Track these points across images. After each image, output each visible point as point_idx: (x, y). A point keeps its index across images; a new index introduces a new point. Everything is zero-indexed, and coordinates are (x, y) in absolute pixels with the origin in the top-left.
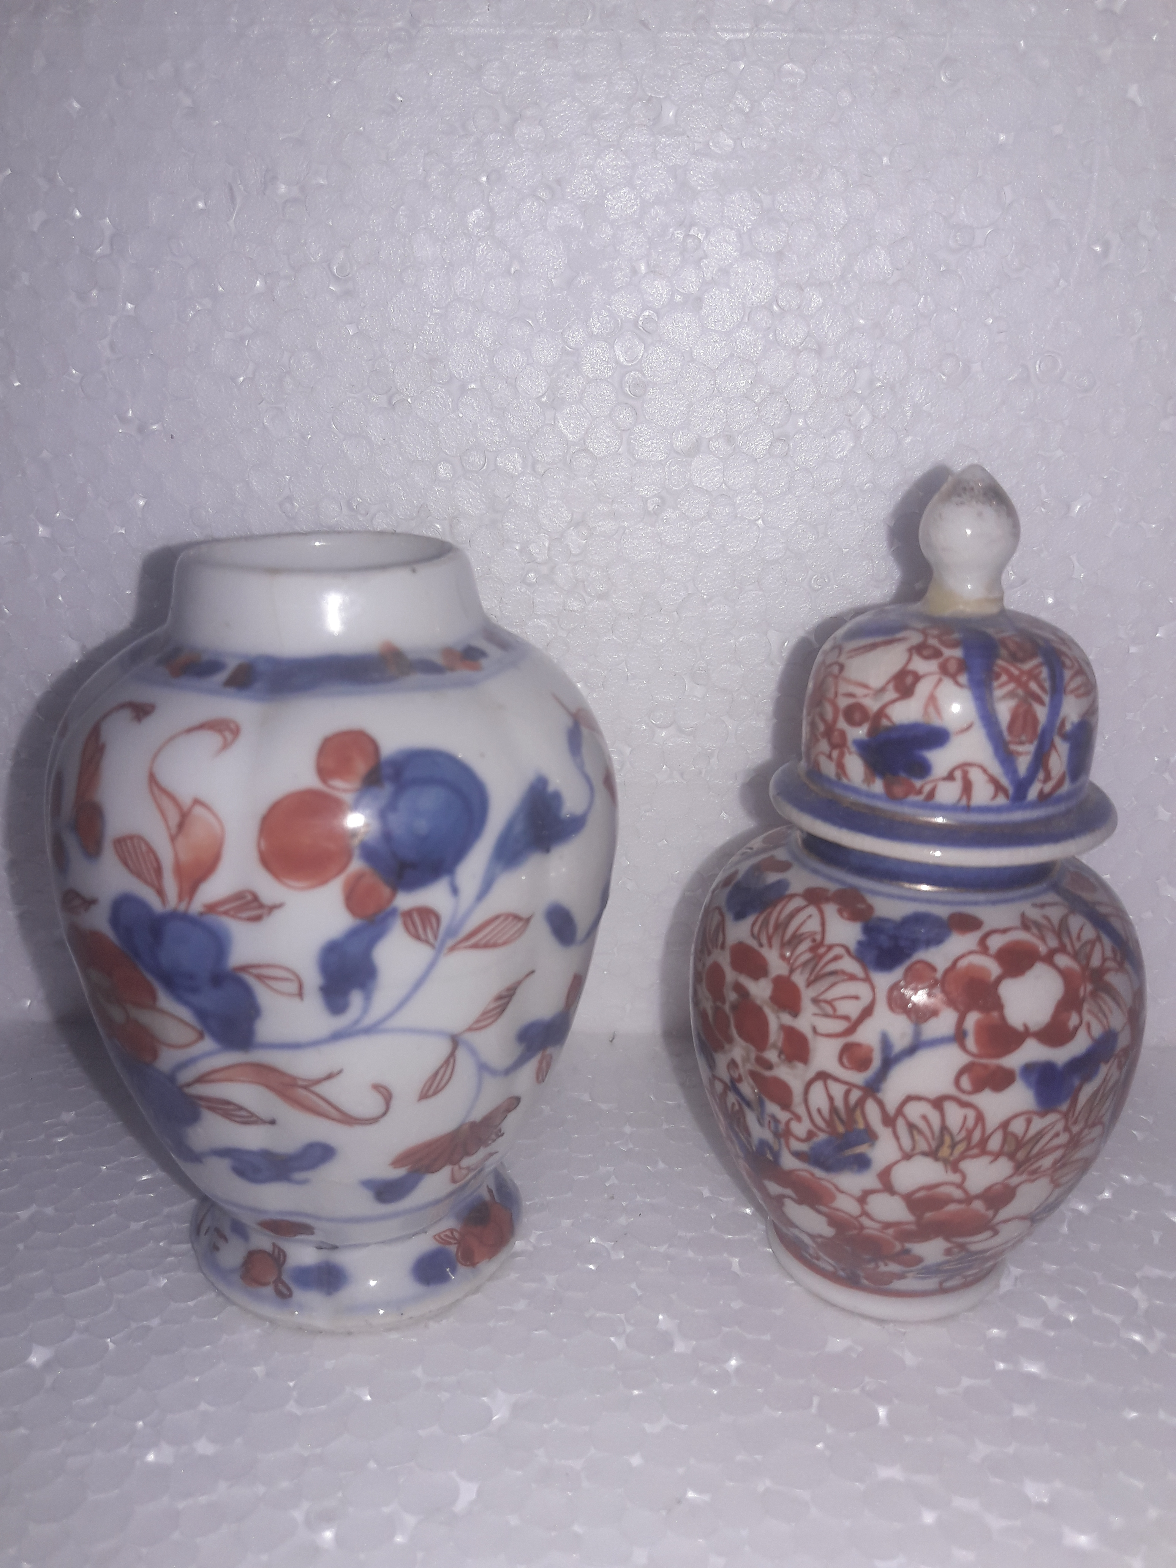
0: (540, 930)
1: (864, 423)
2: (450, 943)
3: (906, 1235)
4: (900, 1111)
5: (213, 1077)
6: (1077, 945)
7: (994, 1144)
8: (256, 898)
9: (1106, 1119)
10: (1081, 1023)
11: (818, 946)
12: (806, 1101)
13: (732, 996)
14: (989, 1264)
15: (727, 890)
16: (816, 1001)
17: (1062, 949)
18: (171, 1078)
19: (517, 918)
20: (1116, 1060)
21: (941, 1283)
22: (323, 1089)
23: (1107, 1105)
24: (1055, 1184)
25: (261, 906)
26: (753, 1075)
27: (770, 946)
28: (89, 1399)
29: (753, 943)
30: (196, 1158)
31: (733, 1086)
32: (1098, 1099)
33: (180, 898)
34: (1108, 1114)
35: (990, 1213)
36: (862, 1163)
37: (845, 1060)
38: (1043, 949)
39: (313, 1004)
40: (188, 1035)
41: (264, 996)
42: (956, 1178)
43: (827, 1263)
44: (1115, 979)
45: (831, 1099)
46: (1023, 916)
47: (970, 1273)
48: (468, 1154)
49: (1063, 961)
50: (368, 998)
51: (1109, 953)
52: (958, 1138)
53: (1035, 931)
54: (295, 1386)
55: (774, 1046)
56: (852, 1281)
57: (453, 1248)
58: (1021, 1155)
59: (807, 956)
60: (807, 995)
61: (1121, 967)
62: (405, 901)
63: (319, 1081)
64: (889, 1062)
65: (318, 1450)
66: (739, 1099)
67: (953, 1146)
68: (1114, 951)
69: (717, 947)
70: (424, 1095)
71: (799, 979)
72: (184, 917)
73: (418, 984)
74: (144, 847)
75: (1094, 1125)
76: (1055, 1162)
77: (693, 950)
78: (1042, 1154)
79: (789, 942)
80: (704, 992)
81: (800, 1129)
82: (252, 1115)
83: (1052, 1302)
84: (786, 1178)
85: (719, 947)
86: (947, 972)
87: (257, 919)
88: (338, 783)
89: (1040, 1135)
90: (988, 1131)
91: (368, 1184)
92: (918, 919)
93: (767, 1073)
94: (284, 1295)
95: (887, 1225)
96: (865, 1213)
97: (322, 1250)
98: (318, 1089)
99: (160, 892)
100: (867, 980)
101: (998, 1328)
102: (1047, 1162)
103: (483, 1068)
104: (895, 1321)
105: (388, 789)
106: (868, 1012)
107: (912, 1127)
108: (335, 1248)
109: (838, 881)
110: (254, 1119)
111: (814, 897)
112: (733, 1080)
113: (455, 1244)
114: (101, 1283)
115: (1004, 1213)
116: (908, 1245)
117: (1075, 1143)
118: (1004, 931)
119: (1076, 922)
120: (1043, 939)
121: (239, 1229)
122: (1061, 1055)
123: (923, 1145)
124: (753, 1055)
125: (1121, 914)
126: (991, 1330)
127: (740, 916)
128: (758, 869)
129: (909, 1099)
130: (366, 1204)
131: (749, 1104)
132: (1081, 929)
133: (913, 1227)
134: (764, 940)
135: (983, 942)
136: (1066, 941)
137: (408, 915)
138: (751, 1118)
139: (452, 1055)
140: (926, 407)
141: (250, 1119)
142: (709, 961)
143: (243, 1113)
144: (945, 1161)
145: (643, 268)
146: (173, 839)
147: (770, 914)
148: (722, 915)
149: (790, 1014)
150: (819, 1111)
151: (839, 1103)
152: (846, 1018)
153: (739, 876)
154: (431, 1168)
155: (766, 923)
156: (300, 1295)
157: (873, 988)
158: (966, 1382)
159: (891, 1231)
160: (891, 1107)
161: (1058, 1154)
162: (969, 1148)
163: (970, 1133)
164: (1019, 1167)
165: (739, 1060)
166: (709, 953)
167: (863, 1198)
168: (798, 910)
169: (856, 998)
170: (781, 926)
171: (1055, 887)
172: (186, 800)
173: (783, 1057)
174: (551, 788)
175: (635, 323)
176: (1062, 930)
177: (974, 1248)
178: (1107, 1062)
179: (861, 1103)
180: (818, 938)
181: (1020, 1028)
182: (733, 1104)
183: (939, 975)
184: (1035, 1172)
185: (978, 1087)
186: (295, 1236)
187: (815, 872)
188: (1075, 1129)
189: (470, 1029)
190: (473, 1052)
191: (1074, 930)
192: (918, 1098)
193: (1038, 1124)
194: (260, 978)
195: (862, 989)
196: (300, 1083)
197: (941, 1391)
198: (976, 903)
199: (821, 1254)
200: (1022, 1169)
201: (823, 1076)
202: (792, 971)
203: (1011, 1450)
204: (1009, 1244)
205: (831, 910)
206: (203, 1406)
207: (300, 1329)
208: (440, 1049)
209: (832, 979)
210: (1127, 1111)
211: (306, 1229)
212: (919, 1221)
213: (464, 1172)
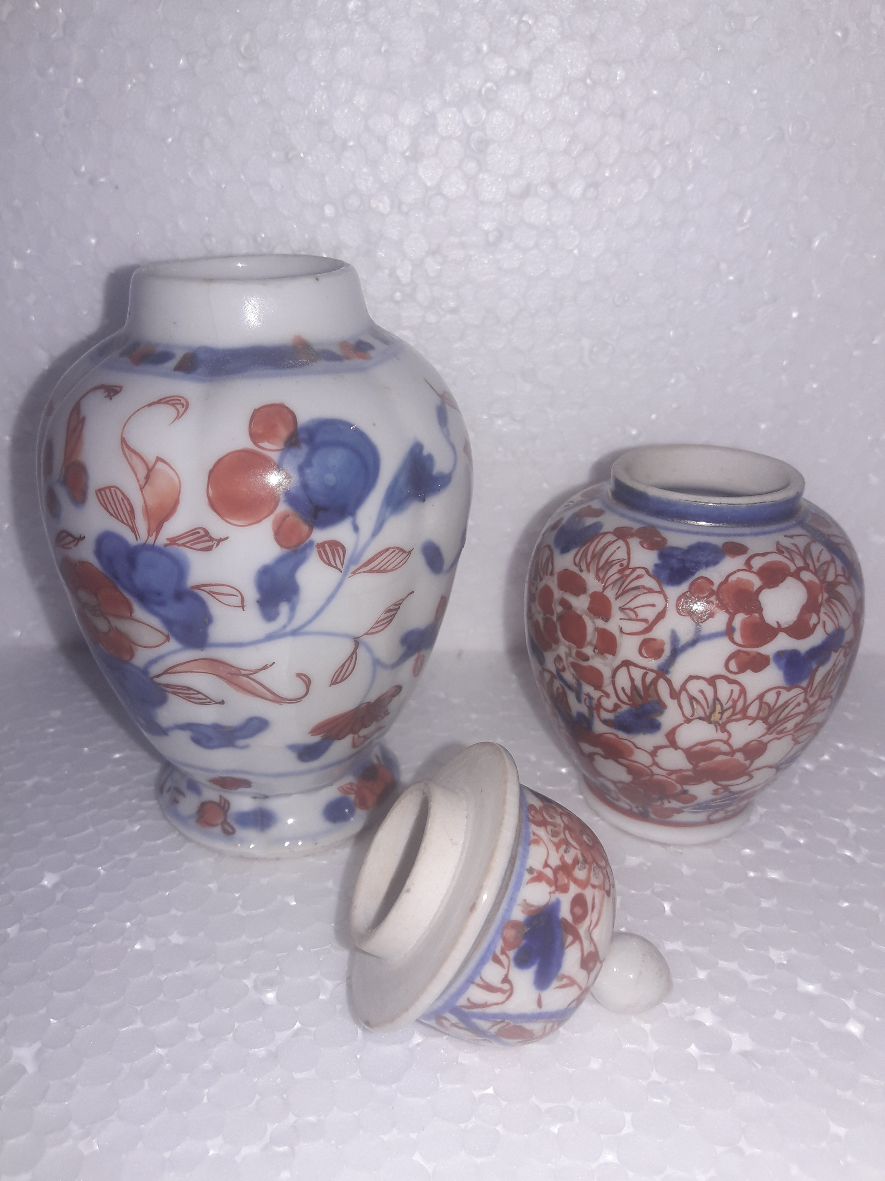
0: (418, 560)
1: (657, 173)
2: (353, 568)
3: (685, 780)
4: (683, 687)
5: (178, 669)
6: (817, 565)
7: (753, 711)
8: (207, 533)
9: (834, 694)
10: (818, 623)
11: (625, 569)
12: (613, 683)
13: (559, 609)
14: (745, 802)
15: (555, 533)
16: (622, 609)
17: (806, 568)
18: (145, 671)
19: (401, 550)
20: (843, 651)
21: (709, 816)
22: (258, 677)
23: (835, 683)
24: (796, 741)
25: (212, 539)
26: (574, 665)
27: (589, 571)
28: (90, 908)
29: (575, 569)
30: (163, 732)
31: (559, 675)
32: (829, 677)
33: (149, 534)
34: (835, 692)
35: (747, 763)
36: (654, 727)
37: (643, 651)
38: (793, 568)
39: (253, 613)
40: (157, 638)
41: (215, 607)
42: (724, 736)
43: (625, 803)
44: (843, 590)
45: (632, 680)
46: (778, 543)
47: (730, 808)
48: (365, 726)
49: (806, 576)
50: (293, 609)
51: (840, 572)
52: (726, 707)
53: (787, 555)
54: (239, 896)
55: (590, 643)
56: (643, 816)
57: (352, 797)
58: (771, 719)
59: (617, 576)
60: (616, 605)
61: (848, 582)
62: (319, 536)
63: (257, 671)
64: (676, 652)
65: (260, 939)
66: (562, 684)
67: (722, 713)
68: (843, 569)
69: (547, 574)
70: (334, 682)
71: (610, 594)
72: (153, 548)
73: (330, 598)
74: (120, 496)
75: (825, 698)
76: (797, 725)
77: (527, 579)
78: (787, 719)
79: (603, 567)
80: (537, 608)
81: (608, 703)
82: (207, 697)
83: (788, 831)
84: (597, 740)
85: (549, 574)
86: (721, 584)
87: (209, 549)
88: (266, 445)
89: (786, 704)
90: (748, 702)
91: (292, 747)
92: (699, 547)
93: (585, 664)
94: (229, 832)
95: (671, 772)
96: (655, 764)
97: (256, 799)
98: (255, 676)
99: (134, 530)
100: (662, 592)
101: (749, 849)
102: (790, 725)
103: (376, 663)
104: (675, 845)
105: (303, 450)
106: (661, 616)
107: (692, 699)
108: (266, 797)
109: (640, 521)
110: (208, 700)
111: (622, 534)
112: (558, 671)
113: (353, 793)
114: (91, 830)
115: (758, 763)
116: (686, 787)
117: (811, 711)
118: (764, 555)
119: (817, 548)
120: (792, 560)
121: (194, 787)
122: (804, 645)
123: (700, 712)
124: (574, 651)
125: (848, 544)
126: (744, 850)
127: (565, 550)
128: (579, 516)
129: (691, 678)
130: (291, 762)
131: (570, 687)
132: (820, 553)
133: (691, 773)
134: (584, 567)
135: (748, 563)
136: (809, 561)
137: (321, 546)
138: (571, 698)
139: (355, 652)
140: (704, 161)
141: (205, 700)
142: (541, 585)
143: (200, 696)
144: (716, 724)
145: (485, 48)
146: (142, 489)
147: (589, 547)
148: (551, 551)
149: (603, 619)
150: (623, 689)
151: (638, 683)
152: (645, 620)
153: (564, 522)
154: (339, 736)
155: (585, 554)
156: (241, 832)
157: (666, 598)
158: (727, 885)
159: (674, 777)
160: (677, 685)
161: (798, 719)
162: (734, 714)
163: (735, 702)
164: (770, 728)
165: (563, 656)
166: (541, 579)
167: (653, 753)
168: (610, 544)
169: (653, 605)
170: (597, 556)
171: (801, 524)
172: (151, 459)
173: (597, 651)
174: (425, 452)
175: (480, 91)
176: (806, 553)
177: (734, 789)
178: (836, 651)
179: (654, 682)
180: (625, 563)
181: (775, 625)
182: (558, 688)
183: (715, 588)
184: (781, 732)
185: (742, 669)
186: (237, 789)
187: (622, 515)
188: (812, 700)
189: (367, 633)
190: (370, 650)
191: (815, 554)
192: (698, 678)
193: (785, 696)
194: (210, 593)
195: (657, 599)
196: (243, 672)
197: (709, 891)
198: (743, 535)
199: (621, 797)
200: (772, 730)
201: (627, 664)
202: (605, 588)
203: (759, 929)
204: (759, 787)
205: (634, 543)
206: (173, 912)
207: (241, 857)
208: (346, 648)
209: (636, 592)
210: (848, 690)
211: (246, 784)
212: (694, 770)
213: (362, 739)
